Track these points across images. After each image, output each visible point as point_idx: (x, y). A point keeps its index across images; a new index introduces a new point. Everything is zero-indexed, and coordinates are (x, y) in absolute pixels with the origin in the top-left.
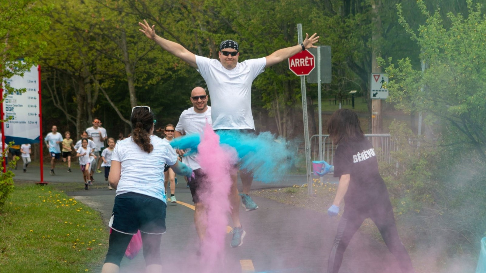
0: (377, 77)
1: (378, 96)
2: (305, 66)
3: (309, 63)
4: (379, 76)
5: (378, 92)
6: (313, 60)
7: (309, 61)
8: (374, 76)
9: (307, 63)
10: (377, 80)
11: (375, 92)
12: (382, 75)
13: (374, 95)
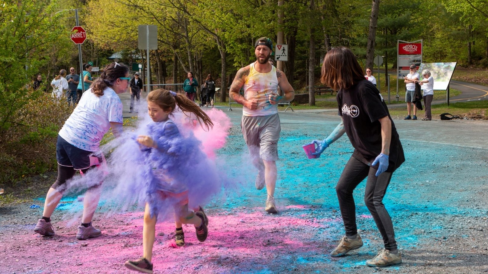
0: (279, 47)
1: (280, 59)
2: (81, 38)
3: (83, 36)
4: (281, 46)
5: (280, 56)
6: (85, 34)
7: (83, 34)
8: (278, 46)
9: (82, 36)
10: (279, 49)
11: (278, 57)
12: (283, 46)
13: (278, 58)
